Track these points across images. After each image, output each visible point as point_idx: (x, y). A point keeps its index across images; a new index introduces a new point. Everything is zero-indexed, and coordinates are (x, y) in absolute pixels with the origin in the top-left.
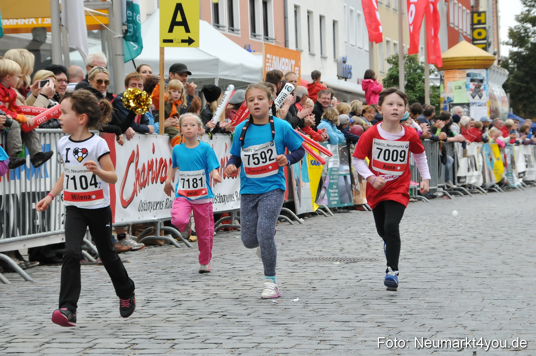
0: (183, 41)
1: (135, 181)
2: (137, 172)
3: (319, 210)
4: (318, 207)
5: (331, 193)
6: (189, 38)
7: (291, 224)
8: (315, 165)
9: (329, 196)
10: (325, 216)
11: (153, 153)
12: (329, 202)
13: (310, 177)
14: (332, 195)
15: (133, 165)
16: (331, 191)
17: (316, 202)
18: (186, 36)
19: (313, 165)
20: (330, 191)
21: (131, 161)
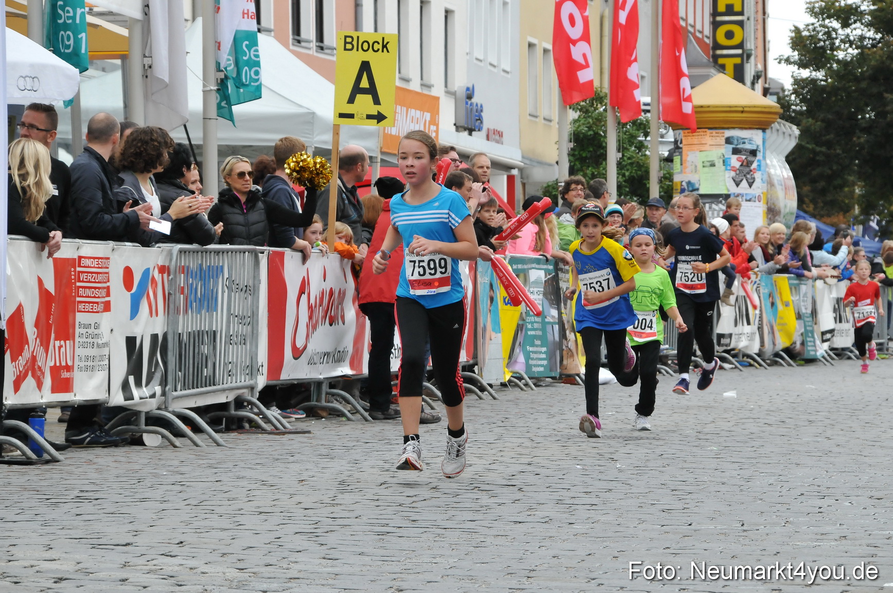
0: (369, 117)
1: (308, 321)
2: (310, 307)
3: (513, 379)
4: (511, 374)
5: (531, 352)
6: (378, 112)
7: (480, 398)
8: (509, 305)
9: (528, 358)
10: (522, 389)
11: (324, 281)
12: (528, 367)
13: (502, 325)
14: (532, 355)
15: (304, 298)
16: (531, 349)
17: (508, 365)
18: (374, 110)
19: (506, 304)
20: (529, 348)
21: (302, 291)
